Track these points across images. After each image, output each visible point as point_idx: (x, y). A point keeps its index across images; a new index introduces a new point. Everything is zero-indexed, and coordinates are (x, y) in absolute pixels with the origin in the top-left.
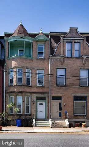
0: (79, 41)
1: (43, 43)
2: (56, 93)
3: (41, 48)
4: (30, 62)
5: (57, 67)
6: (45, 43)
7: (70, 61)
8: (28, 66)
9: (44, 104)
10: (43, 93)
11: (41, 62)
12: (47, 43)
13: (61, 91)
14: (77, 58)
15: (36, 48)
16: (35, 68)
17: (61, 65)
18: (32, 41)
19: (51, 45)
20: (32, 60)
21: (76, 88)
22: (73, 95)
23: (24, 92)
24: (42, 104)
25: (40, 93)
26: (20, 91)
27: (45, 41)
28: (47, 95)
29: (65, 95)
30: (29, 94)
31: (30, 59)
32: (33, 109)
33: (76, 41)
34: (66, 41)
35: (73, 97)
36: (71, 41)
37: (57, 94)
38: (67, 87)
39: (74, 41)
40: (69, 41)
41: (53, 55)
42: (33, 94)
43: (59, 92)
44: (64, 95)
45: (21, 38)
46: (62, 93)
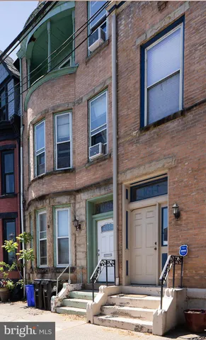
2: (139, 166)
8: (58, 103)
13: (159, 146)
16: (82, 99)
23: (48, 195)
26: (41, 193)
32: (79, 249)
37: (142, 170)
42: (78, 197)
43: (151, 154)
44: (173, 164)
46: (165, 157)
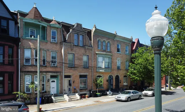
0: (82, 34)
1: (56, 29)
3: (54, 33)
4: (45, 45)
5: (68, 52)
6: (57, 29)
7: (77, 49)
8: (44, 48)
9: (56, 81)
10: (57, 72)
11: (55, 46)
12: (59, 30)
13: (71, 71)
14: (81, 47)
15: (50, 33)
16: (49, 50)
17: (71, 51)
18: (46, 26)
19: (63, 33)
20: (47, 43)
21: (81, 69)
22: (79, 74)
24: (54, 81)
25: (54, 72)
27: (57, 28)
28: (59, 74)
29: (74, 74)
30: (45, 74)
31: (45, 41)
32: (48, 86)
33: (81, 34)
34: (74, 32)
35: (79, 76)
36: (78, 33)
38: (75, 68)
39: (79, 34)
40: (76, 33)
41: (65, 42)
42: (48, 73)
45: (39, 22)
46: (72, 73)
